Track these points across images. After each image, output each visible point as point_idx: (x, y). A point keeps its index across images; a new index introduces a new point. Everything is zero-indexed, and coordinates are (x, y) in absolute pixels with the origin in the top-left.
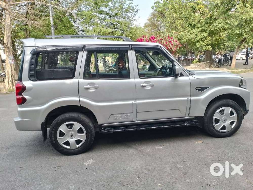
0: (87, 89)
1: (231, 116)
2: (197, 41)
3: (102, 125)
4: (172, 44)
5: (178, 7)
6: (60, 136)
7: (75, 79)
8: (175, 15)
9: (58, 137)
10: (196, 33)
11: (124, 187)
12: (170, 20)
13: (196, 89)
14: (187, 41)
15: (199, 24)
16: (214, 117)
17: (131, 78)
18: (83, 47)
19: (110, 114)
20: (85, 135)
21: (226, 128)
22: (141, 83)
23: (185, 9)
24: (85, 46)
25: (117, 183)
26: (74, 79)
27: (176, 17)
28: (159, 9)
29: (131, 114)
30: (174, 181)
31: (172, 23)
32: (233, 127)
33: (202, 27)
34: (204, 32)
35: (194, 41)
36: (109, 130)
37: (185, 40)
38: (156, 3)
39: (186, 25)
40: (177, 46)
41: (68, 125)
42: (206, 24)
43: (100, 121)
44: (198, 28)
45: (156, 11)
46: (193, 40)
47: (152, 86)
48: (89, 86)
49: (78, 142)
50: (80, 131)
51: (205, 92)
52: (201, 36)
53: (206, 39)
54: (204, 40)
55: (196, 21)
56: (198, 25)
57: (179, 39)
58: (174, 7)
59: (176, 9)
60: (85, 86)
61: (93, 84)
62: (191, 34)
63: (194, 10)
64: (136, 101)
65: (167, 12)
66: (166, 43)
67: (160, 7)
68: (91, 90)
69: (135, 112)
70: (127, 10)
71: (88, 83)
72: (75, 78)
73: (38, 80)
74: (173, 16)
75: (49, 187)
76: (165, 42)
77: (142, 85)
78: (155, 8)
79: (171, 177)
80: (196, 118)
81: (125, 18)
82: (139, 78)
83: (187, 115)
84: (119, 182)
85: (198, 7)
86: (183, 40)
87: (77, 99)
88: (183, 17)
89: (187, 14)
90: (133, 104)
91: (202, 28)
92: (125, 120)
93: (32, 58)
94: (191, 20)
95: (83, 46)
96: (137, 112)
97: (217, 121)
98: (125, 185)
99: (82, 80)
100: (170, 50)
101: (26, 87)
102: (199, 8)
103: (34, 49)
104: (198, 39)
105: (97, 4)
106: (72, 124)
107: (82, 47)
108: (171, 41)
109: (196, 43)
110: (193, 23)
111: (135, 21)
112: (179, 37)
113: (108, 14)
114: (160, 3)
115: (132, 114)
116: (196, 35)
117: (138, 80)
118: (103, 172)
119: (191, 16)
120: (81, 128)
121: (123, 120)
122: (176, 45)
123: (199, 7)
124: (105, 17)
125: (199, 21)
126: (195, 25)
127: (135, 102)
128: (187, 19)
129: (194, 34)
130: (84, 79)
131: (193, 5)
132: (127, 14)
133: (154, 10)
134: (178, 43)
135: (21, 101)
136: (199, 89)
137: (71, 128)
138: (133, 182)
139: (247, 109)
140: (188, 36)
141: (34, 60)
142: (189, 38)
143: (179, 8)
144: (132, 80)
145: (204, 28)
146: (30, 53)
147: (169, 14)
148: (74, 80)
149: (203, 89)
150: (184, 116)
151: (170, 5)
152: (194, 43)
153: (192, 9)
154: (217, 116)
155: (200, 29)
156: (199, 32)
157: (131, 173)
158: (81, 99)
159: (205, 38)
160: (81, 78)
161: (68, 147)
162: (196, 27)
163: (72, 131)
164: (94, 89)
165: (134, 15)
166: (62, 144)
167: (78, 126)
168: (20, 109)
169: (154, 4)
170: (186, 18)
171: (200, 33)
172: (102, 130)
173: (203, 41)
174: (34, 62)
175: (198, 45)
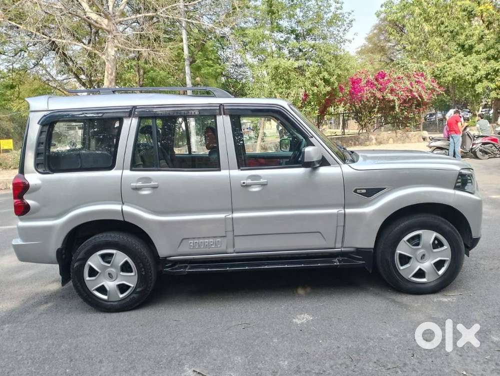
0: (137, 189)
1: (435, 250)
2: (477, 79)
3: (168, 258)
4: (422, 87)
5: (434, 10)
6: (90, 276)
7: (116, 169)
8: (427, 28)
9: (87, 278)
10: (476, 63)
11: (389, 372)
12: (418, 38)
13: (355, 191)
14: (454, 79)
15: (482, 45)
16: (398, 251)
17: (221, 168)
18: (131, 110)
19: (182, 239)
20: (135, 275)
21: (427, 276)
22: (242, 178)
23: (448, 14)
24: (135, 107)
25: (371, 364)
26: (113, 170)
27: (429, 31)
28: (393, 17)
29: (223, 238)
30: (494, 367)
31: (421, 45)
32: (441, 272)
33: (487, 50)
34: (492, 61)
35: (471, 81)
36: (181, 268)
37: (451, 79)
38: (386, 5)
39: (453, 46)
40: (433, 90)
41: (103, 257)
42: (497, 43)
43: (163, 250)
44: (478, 53)
45: (385, 19)
46: (469, 77)
47: (263, 185)
48: (140, 184)
49: (122, 288)
50: (126, 268)
51: (376, 198)
52: (487, 69)
53: (497, 75)
54: (493, 77)
55: (475, 38)
56: (481, 47)
57: (436, 77)
58: (424, 11)
59: (428, 15)
60: (132, 184)
61: (148, 179)
62: (464, 65)
63: (470, 15)
64: (232, 213)
65: (409, 24)
66: (411, 84)
67: (394, 13)
68: (145, 190)
69: (230, 235)
70: (330, 23)
71: (139, 177)
72: (117, 167)
73: (50, 172)
74: (422, 30)
75: (240, 361)
76: (408, 83)
77: (244, 183)
78: (382, 16)
79: (486, 360)
80: (359, 251)
81: (324, 38)
82: (239, 168)
83: (339, 245)
84: (375, 362)
85: (480, 8)
86: (445, 78)
87: (118, 207)
88: (445, 32)
89: (453, 25)
90: (226, 219)
91: (488, 52)
92: (211, 249)
93: (41, 133)
94: (463, 37)
95: (132, 108)
96: (235, 236)
97: (405, 260)
98: (389, 369)
99: (128, 173)
100: (419, 98)
101: (29, 184)
102: (481, 10)
103: (45, 116)
104: (478, 74)
105: (273, 13)
106: (111, 255)
107: (129, 110)
108: (420, 80)
109: (473, 84)
110: (468, 41)
111: (347, 43)
112: (437, 73)
113: (293, 31)
114: (393, 3)
115: (225, 240)
116: (476, 68)
117: (236, 173)
118: (336, 339)
119: (463, 28)
120: (126, 262)
121: (207, 250)
122: (429, 89)
123: (482, 7)
124: (288, 37)
125: (481, 39)
126: (471, 47)
127: (230, 216)
128: (454, 35)
129: (472, 66)
130: (131, 170)
131: (467, 6)
132: (331, 29)
133: (381, 20)
134: (435, 84)
135: (22, 210)
136: (364, 191)
137: (109, 262)
138: (405, 364)
139: (474, 235)
140: (457, 70)
141: (44, 136)
142: (460, 74)
143: (436, 13)
144: (224, 173)
145: (492, 52)
146: (38, 123)
147: (415, 27)
148: (114, 173)
149: (371, 193)
150: (333, 246)
151: (417, 8)
152: (470, 83)
153: (465, 13)
154: (403, 248)
155: (484, 55)
156: (481, 62)
157: (396, 346)
158: (126, 208)
159: (495, 74)
160: (127, 169)
161: (105, 297)
162: (474, 50)
163: (111, 267)
164: (149, 190)
165: (345, 30)
166: (94, 290)
167: (121, 258)
168: (22, 224)
169: (382, 6)
170: (452, 32)
171: (484, 62)
172: (168, 267)
173: (492, 80)
174: (45, 139)
175: (479, 88)
